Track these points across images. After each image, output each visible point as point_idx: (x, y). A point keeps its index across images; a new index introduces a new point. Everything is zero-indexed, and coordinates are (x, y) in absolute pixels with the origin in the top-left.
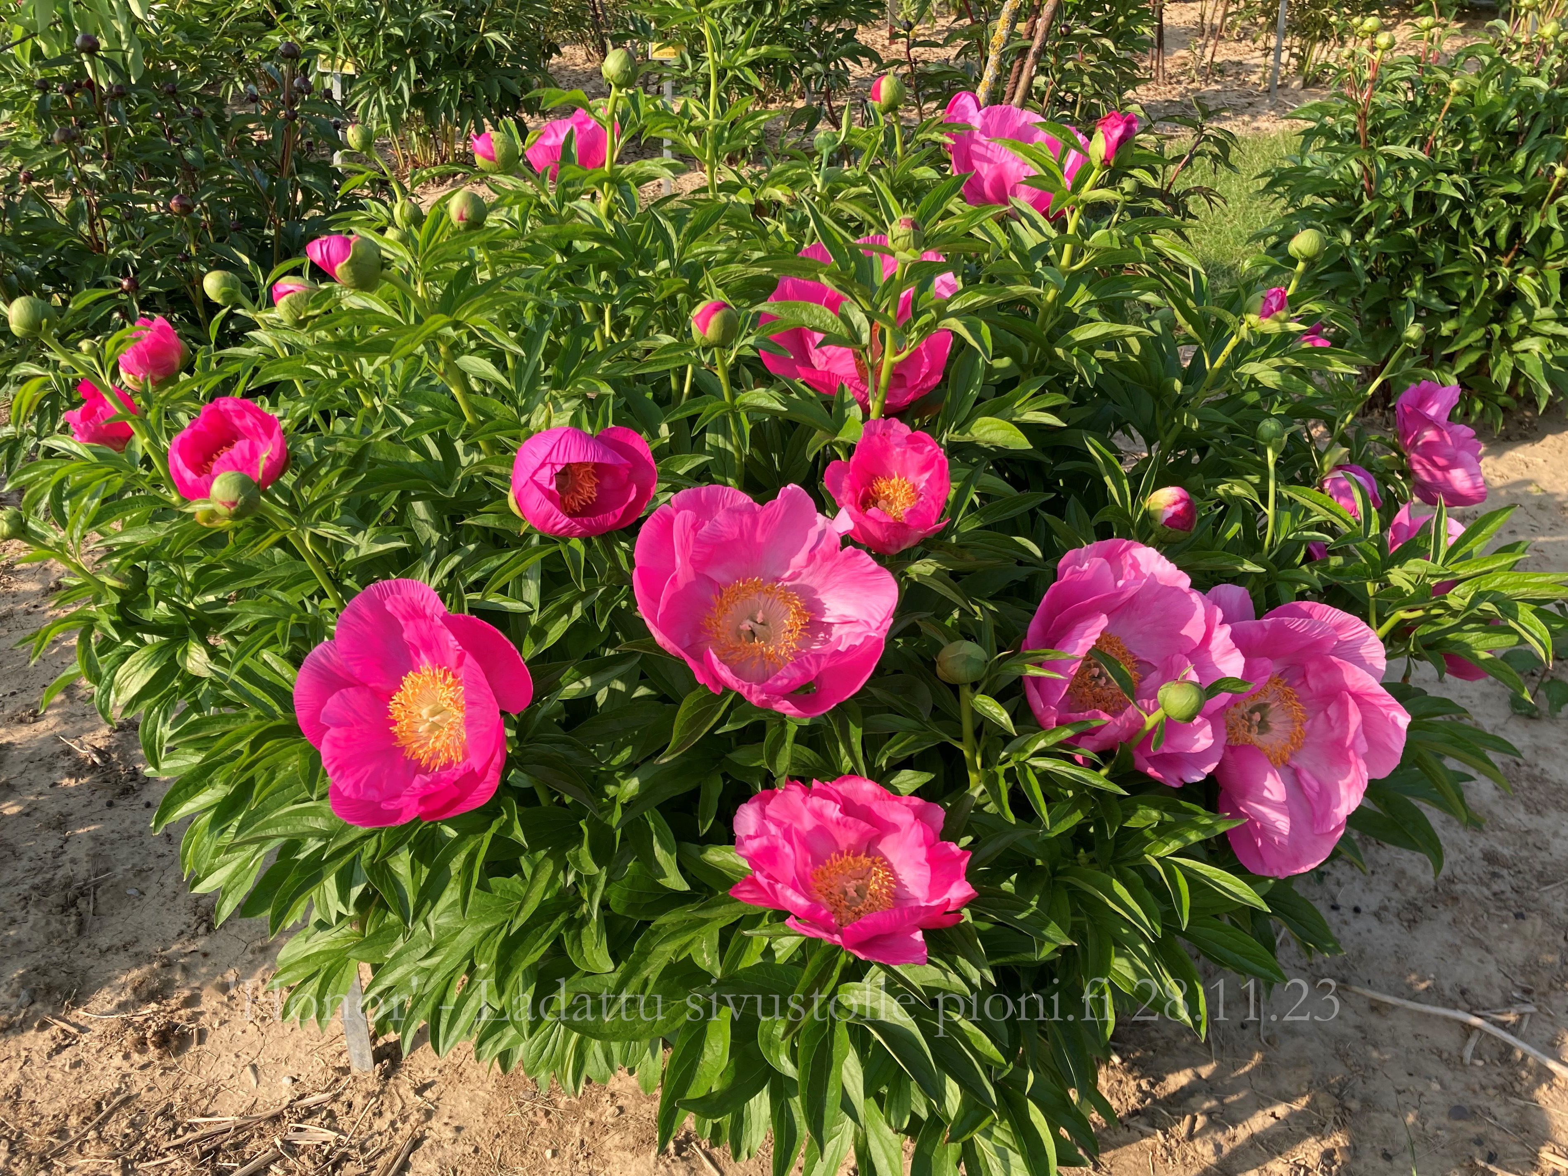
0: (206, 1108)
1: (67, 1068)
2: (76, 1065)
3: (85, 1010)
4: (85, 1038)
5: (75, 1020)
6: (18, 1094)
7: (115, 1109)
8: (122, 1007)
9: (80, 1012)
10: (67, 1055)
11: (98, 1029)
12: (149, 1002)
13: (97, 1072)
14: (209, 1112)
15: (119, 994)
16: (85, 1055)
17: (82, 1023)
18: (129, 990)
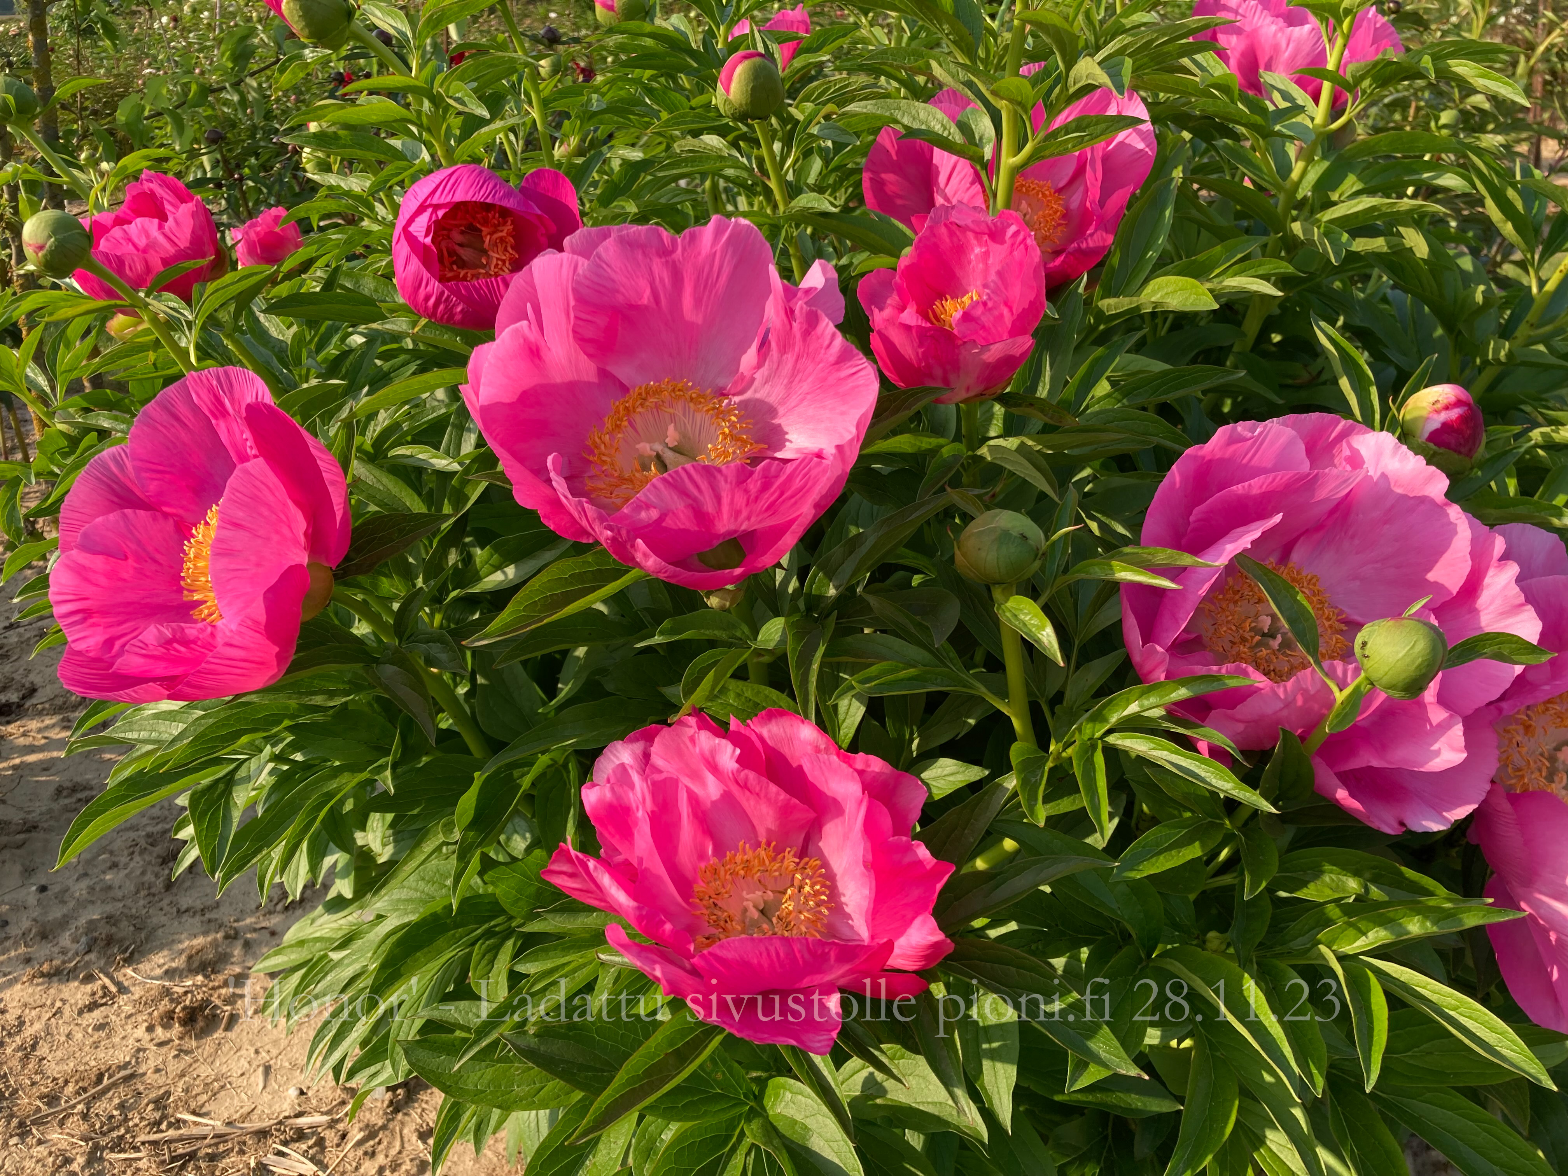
0: (203, 1105)
1: (90, 1030)
2: (100, 1027)
3: (134, 970)
4: (122, 999)
5: (121, 979)
6: (34, 1047)
7: (114, 1085)
8: (170, 974)
9: (129, 971)
10: (97, 1015)
11: (137, 992)
12: (197, 973)
13: (116, 1040)
14: (204, 1110)
15: (173, 960)
16: (113, 1018)
17: (126, 984)
18: (183, 957)
